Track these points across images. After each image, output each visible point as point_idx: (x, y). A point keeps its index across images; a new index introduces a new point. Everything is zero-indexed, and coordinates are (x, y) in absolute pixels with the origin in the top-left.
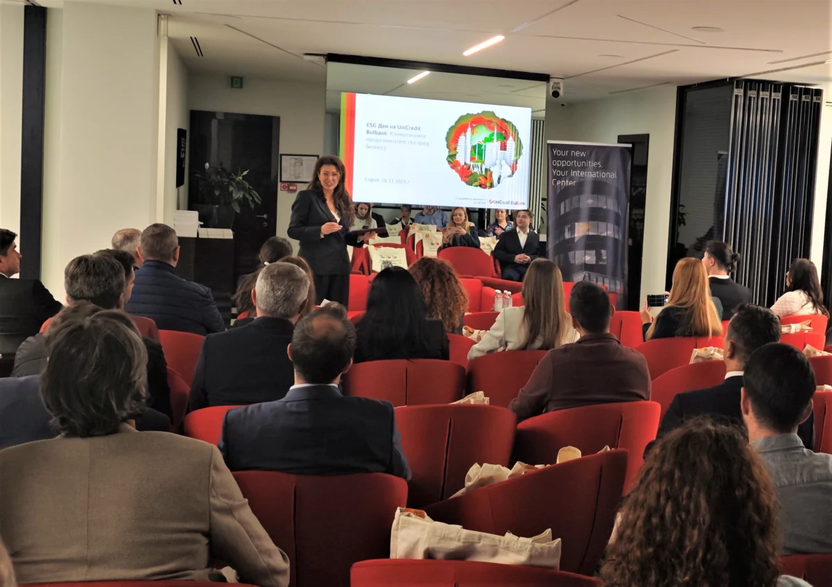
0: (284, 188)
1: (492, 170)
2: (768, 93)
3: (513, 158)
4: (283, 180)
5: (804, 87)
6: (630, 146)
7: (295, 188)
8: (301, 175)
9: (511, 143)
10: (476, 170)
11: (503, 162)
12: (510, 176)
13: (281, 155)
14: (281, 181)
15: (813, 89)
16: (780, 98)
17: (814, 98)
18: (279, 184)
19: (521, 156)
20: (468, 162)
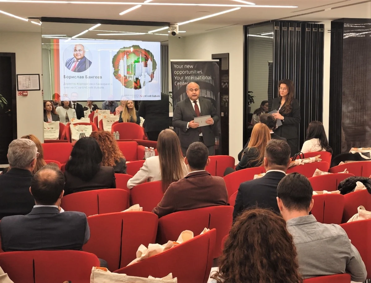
0: (20, 94)
1: (139, 78)
2: (294, 28)
3: (151, 71)
4: (19, 89)
5: (314, 23)
6: (218, 60)
7: (26, 94)
8: (30, 86)
9: (150, 62)
10: (130, 79)
11: (146, 74)
12: (150, 82)
13: (17, 75)
14: (18, 90)
15: (318, 24)
16: (300, 30)
17: (320, 29)
18: (17, 92)
19: (156, 70)
20: (126, 75)
